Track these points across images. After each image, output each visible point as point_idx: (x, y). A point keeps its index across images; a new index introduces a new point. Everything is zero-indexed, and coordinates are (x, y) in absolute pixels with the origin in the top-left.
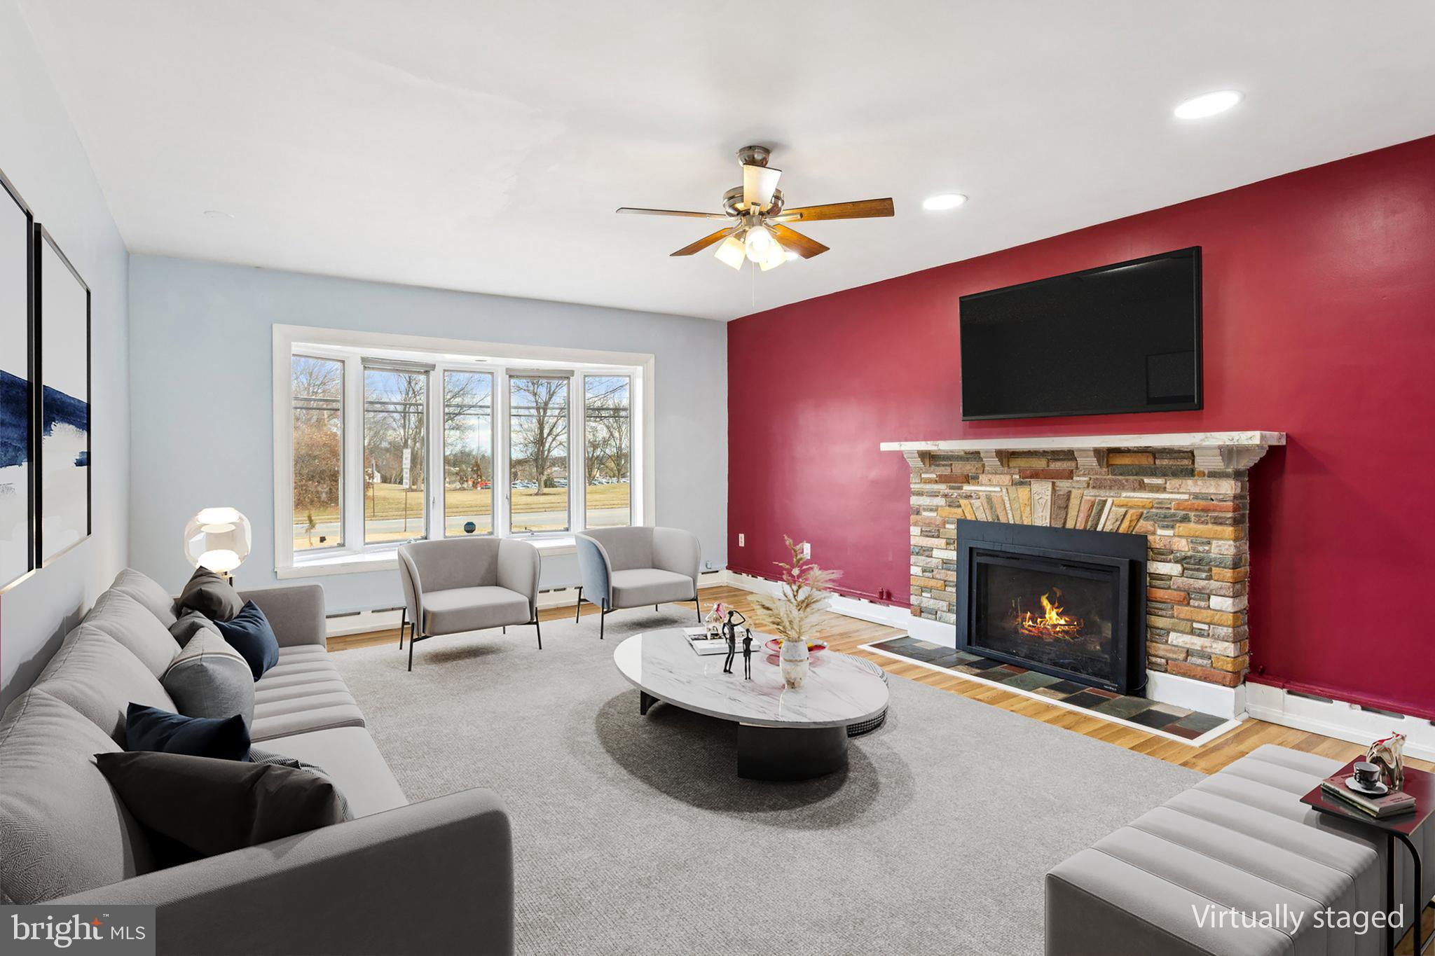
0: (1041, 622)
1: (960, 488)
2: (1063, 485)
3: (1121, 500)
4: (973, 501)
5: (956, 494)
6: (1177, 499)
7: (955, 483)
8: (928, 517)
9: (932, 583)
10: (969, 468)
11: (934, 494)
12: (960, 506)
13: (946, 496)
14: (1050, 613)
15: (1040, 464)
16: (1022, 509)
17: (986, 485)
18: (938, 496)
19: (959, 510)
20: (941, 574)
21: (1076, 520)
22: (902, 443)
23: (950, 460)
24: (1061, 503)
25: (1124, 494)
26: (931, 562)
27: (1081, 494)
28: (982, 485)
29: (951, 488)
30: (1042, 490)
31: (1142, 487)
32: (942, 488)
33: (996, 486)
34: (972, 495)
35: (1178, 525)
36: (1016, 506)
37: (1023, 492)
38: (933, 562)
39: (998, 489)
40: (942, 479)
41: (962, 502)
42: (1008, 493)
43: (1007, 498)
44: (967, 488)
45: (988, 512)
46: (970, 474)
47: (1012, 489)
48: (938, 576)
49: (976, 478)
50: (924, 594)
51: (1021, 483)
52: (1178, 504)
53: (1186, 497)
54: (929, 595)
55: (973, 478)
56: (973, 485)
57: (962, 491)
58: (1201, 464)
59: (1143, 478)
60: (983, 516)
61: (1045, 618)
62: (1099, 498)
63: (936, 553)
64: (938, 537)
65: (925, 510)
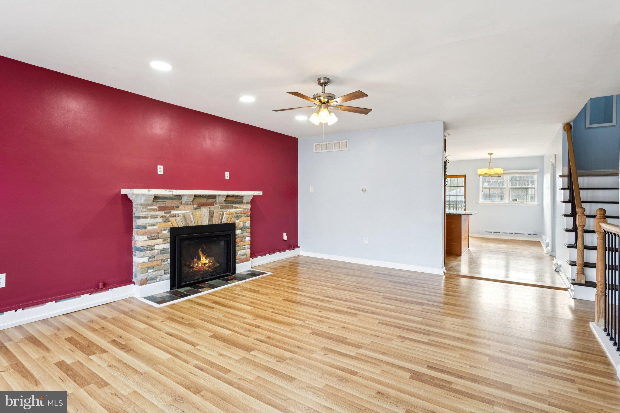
0: (200, 263)
1: (170, 212)
2: (212, 208)
3: (228, 212)
4: (176, 218)
5: (168, 216)
6: (240, 211)
7: (168, 210)
8: (152, 230)
9: (155, 263)
10: (175, 203)
11: (156, 217)
12: (169, 221)
13: (162, 217)
14: (202, 258)
15: (204, 200)
16: (198, 219)
17: (183, 210)
18: (157, 218)
19: (170, 223)
20: (161, 257)
21: (215, 221)
22: (150, 190)
23: (165, 199)
24: (211, 215)
25: (229, 210)
26: (154, 252)
27: (217, 211)
28: (181, 210)
29: (165, 213)
30: (205, 211)
31: (232, 208)
32: (162, 213)
33: (188, 210)
34: (176, 215)
35: (240, 218)
36: (196, 218)
37: (198, 212)
38: (155, 252)
39: (188, 212)
40: (160, 209)
41: (171, 219)
42: (192, 213)
43: (192, 215)
44: (173, 212)
45: (184, 223)
46: (175, 206)
47: (194, 211)
48: (158, 259)
49: (177, 207)
50: (149, 271)
51: (198, 209)
52: (241, 212)
53: (242, 210)
54: (152, 270)
55: (176, 207)
56: (177, 210)
57: (171, 214)
58: (245, 200)
59: (232, 204)
60: (181, 225)
61: (201, 261)
62: (222, 212)
63: (156, 247)
64: (158, 238)
65: (149, 226)
